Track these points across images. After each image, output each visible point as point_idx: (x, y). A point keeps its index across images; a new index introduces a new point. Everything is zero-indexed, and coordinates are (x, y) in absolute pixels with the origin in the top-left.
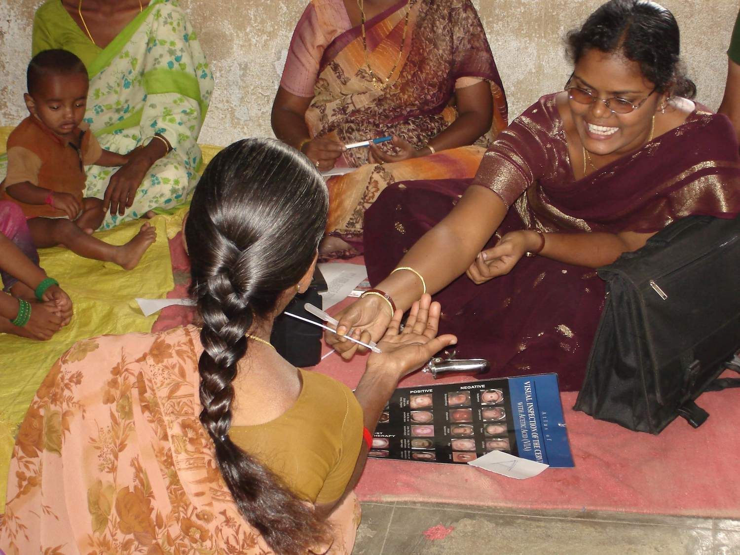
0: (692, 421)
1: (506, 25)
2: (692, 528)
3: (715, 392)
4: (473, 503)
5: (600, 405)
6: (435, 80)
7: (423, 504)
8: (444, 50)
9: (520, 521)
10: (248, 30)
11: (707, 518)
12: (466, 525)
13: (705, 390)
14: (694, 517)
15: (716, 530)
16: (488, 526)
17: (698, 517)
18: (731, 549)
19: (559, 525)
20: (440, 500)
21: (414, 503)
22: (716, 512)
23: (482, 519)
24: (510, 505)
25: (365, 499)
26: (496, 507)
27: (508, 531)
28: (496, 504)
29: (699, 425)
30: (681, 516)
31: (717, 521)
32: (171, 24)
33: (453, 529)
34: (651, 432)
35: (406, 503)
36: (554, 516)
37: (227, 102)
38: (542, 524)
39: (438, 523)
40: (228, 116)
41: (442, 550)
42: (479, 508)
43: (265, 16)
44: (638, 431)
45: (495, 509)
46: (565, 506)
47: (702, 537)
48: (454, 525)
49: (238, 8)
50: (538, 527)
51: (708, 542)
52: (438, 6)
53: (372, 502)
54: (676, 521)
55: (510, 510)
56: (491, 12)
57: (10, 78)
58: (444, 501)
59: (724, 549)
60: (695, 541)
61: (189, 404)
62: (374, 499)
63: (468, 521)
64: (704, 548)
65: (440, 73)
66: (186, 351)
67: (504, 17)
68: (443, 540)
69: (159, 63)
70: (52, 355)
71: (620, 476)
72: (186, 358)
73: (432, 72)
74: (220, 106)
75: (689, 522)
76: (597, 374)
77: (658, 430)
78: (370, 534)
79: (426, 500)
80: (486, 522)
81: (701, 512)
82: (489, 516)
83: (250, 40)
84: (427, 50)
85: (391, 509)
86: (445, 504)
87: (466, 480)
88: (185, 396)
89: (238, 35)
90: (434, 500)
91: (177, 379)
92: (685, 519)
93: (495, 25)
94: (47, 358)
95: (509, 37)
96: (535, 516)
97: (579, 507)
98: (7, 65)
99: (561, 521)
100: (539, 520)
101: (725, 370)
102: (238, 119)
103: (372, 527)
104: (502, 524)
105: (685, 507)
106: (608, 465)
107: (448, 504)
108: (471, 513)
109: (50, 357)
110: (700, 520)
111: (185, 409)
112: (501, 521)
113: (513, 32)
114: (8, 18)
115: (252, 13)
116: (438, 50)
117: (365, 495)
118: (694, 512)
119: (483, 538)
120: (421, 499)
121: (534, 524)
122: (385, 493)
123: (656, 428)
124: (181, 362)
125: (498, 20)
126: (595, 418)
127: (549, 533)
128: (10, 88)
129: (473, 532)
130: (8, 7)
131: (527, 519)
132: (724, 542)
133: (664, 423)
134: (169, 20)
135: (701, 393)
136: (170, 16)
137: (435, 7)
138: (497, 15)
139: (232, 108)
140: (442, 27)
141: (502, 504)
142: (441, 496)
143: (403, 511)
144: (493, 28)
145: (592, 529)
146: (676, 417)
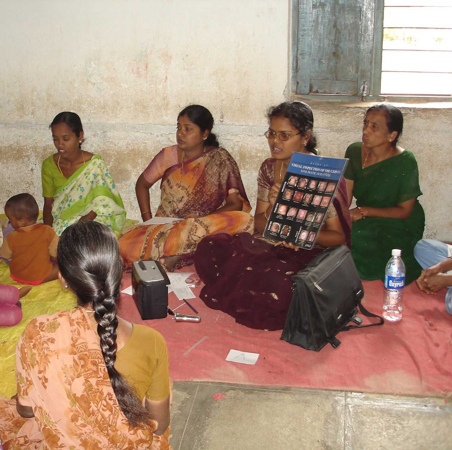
0: (333, 345)
1: (251, 166)
2: (335, 396)
3: (345, 332)
4: (235, 383)
5: (292, 338)
6: (209, 193)
7: (212, 383)
8: (215, 179)
9: (256, 391)
10: (138, 168)
11: (342, 391)
12: (231, 393)
13: (341, 331)
14: (335, 391)
15: (346, 397)
16: (242, 394)
17: (337, 391)
18: (353, 406)
19: (274, 393)
20: (220, 381)
21: (208, 382)
22: (345, 388)
23: (239, 391)
24: (251, 384)
25: (186, 380)
26: (245, 385)
27: (250, 396)
28: (245, 383)
29: (337, 347)
30: (329, 390)
31: (346, 393)
32: (101, 168)
33: (225, 395)
34: (315, 351)
35: (204, 382)
36: (271, 389)
37: (129, 199)
38: (266, 393)
39: (219, 392)
40: (129, 205)
41: (220, 405)
42: (237, 385)
43: (145, 162)
44: (310, 350)
45: (245, 386)
46: (277, 385)
47: (340, 400)
48: (226, 393)
49: (134, 159)
50: (264, 394)
51: (343, 402)
52: (215, 159)
53: (189, 381)
54: (327, 392)
55: (251, 386)
56: (244, 160)
57: (36, 188)
58: (222, 381)
59: (350, 406)
60: (336, 402)
61: (82, 347)
62: (190, 380)
63: (232, 391)
64: (341, 406)
65: (211, 190)
66: (80, 322)
67: (250, 162)
68: (221, 400)
69: (98, 184)
70: (49, 310)
71: (302, 371)
72: (81, 325)
73: (208, 189)
74: (126, 201)
75: (334, 393)
76: (290, 323)
77: (319, 349)
78: (188, 397)
79: (214, 381)
80: (240, 392)
81: (339, 388)
82: (242, 389)
83: (139, 173)
84: (208, 179)
85: (197, 385)
86: (222, 383)
87: (232, 372)
88: (80, 344)
89: (134, 171)
90: (217, 381)
91: (77, 337)
92: (331, 391)
93: (246, 166)
94: (47, 311)
95: (253, 171)
96: (263, 389)
97: (283, 385)
98: (34, 183)
99: (274, 391)
100: (265, 391)
101: (349, 322)
102: (133, 207)
103: (188, 394)
104: (247, 393)
105: (332, 386)
106: (296, 365)
107: (223, 383)
108: (233, 387)
109: (49, 311)
110: (339, 392)
111: (80, 349)
112: (247, 392)
113: (254, 169)
114: (35, 163)
115: (140, 161)
116: (212, 179)
117: (186, 378)
118: (336, 388)
119: (239, 400)
120: (211, 381)
121: (262, 393)
122: (195, 377)
123: (318, 348)
124: (79, 328)
125: (248, 164)
126: (290, 343)
127: (269, 397)
128: (35, 193)
129: (235, 397)
130: (35, 158)
131: (260, 391)
132: (350, 403)
133: (321, 347)
134: (100, 166)
135: (339, 332)
136: (100, 164)
137: (214, 160)
138: (247, 162)
139: (131, 202)
140: (216, 169)
141: (248, 383)
142: (220, 379)
143: (203, 386)
144: (245, 167)
145: (289, 396)
146: (327, 343)
